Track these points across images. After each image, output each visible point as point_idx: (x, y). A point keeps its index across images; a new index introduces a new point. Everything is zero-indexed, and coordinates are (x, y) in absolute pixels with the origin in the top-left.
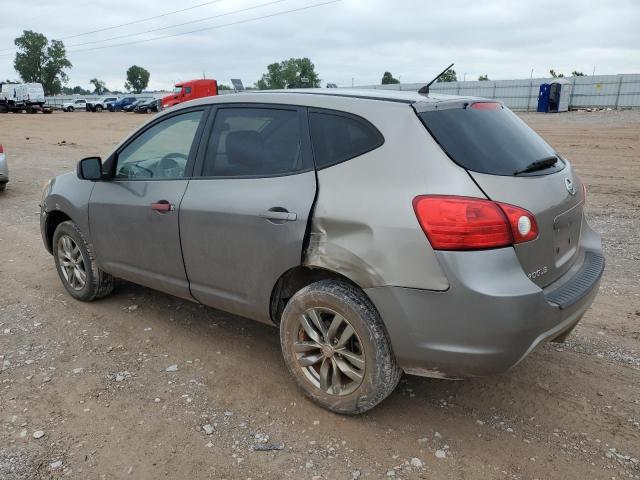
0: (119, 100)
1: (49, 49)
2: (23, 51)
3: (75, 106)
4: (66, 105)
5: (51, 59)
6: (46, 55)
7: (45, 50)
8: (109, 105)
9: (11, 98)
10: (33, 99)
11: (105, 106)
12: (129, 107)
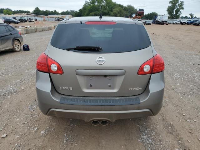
0: (192, 21)
1: (179, 4)
2: (170, 5)
3: (177, 22)
4: (175, 22)
5: (178, 7)
6: (177, 6)
7: (177, 5)
8: (188, 22)
9: (159, 20)
10: (164, 20)
11: (186, 23)
12: (194, 23)
